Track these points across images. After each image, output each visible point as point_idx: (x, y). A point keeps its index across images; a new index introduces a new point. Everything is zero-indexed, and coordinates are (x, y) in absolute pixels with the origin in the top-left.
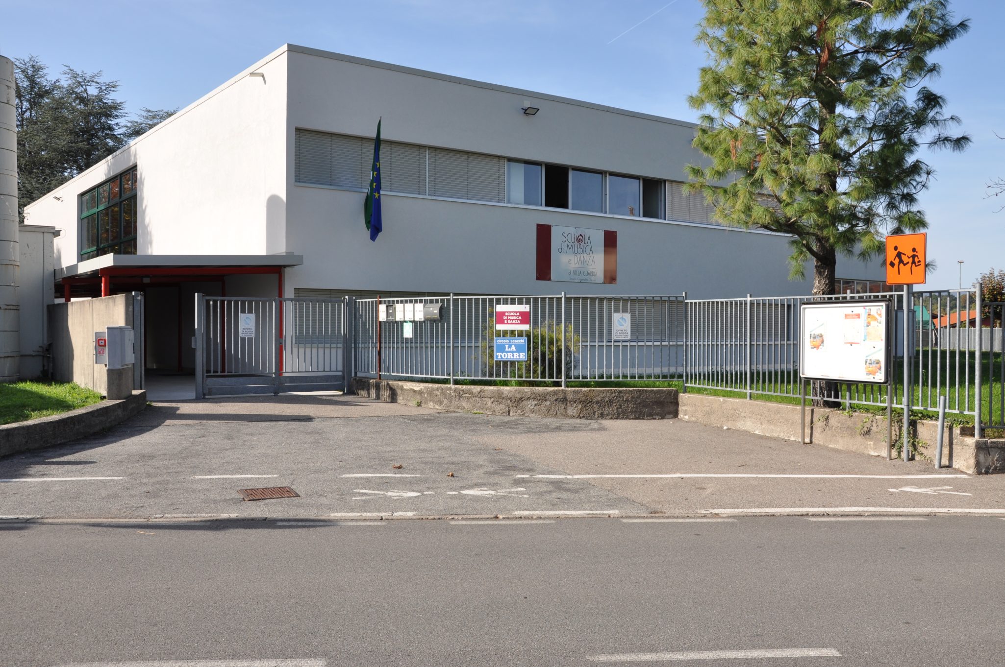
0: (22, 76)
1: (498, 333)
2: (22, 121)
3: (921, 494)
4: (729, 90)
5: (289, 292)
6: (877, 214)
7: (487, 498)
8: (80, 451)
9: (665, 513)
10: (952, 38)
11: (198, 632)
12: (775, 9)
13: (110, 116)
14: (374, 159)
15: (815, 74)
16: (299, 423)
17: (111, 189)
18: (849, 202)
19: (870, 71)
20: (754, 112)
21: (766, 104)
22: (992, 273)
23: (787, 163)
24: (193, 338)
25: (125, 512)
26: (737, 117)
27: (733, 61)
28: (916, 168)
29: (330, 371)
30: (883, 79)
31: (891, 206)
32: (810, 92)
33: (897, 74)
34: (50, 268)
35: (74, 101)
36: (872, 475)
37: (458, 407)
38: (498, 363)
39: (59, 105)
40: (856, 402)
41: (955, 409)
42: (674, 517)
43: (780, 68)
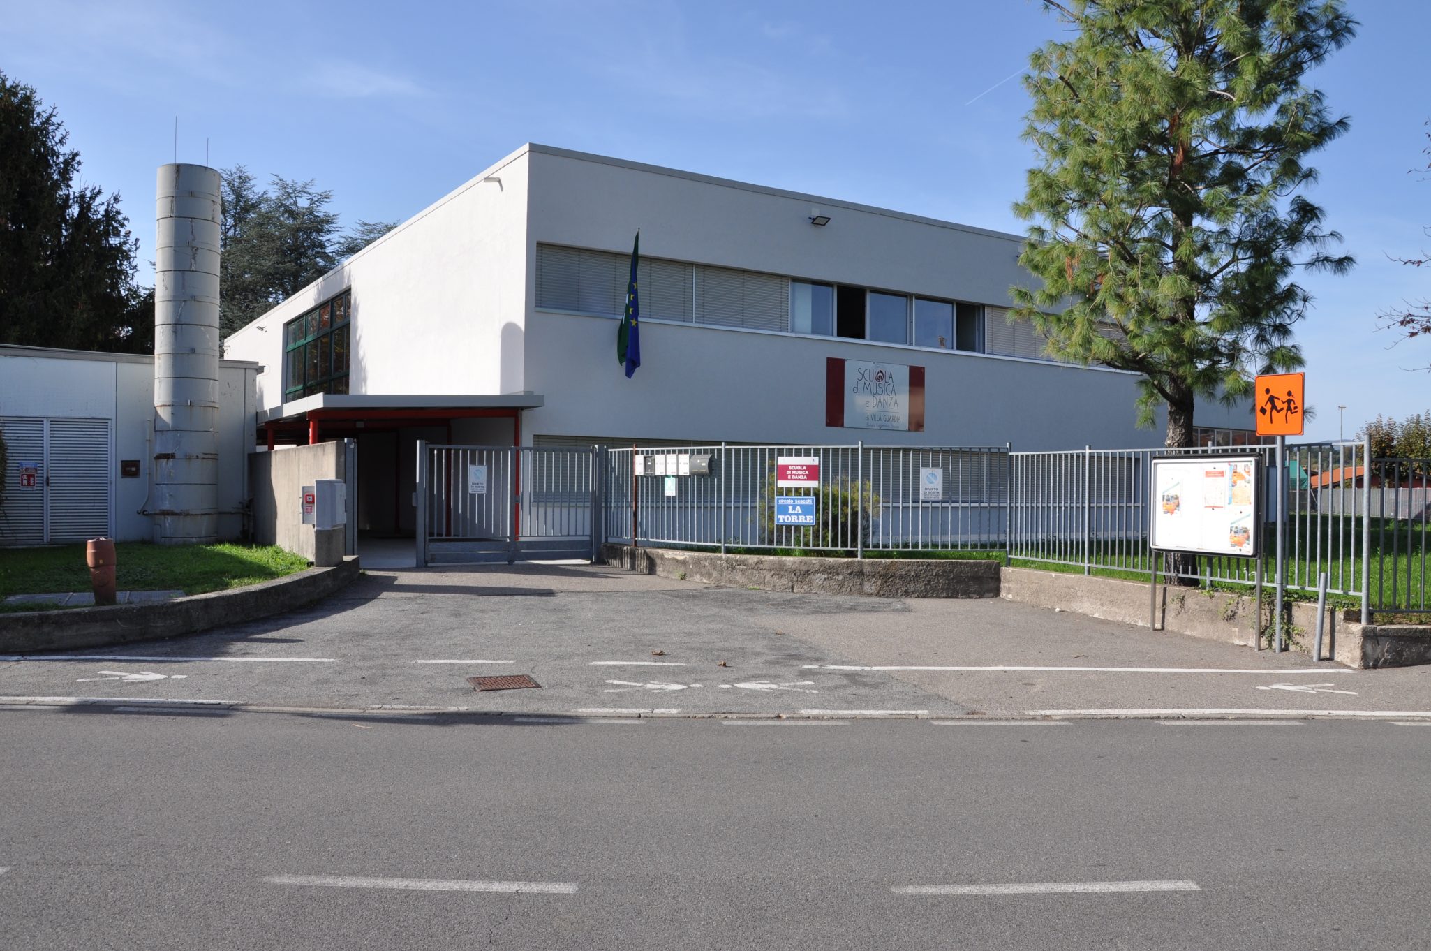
0: (227, 189)
1: (780, 492)
2: (226, 239)
3: (1295, 693)
4: (1063, 197)
5: (527, 440)
6: (1244, 349)
7: (767, 693)
8: (286, 627)
9: (984, 714)
10: (1330, 138)
11: (426, 847)
12: (1118, 100)
13: (321, 231)
14: (631, 279)
15: (1167, 178)
16: (539, 598)
17: (321, 316)
18: (1210, 334)
19: (1233, 176)
20: (1094, 223)
21: (1109, 214)
22: (1379, 422)
23: (1135, 285)
24: (414, 494)
25: (337, 701)
26: (1073, 229)
27: (1068, 162)
28: (1290, 293)
29: (576, 535)
30: (1249, 185)
31: (1261, 339)
32: (1162, 200)
33: (1266, 180)
34: (252, 411)
35: (283, 215)
36: (1237, 669)
37: (730, 582)
38: (780, 528)
39: (266, 220)
40: (1217, 579)
41: (1338, 589)
42: (996, 720)
43: (1125, 171)
